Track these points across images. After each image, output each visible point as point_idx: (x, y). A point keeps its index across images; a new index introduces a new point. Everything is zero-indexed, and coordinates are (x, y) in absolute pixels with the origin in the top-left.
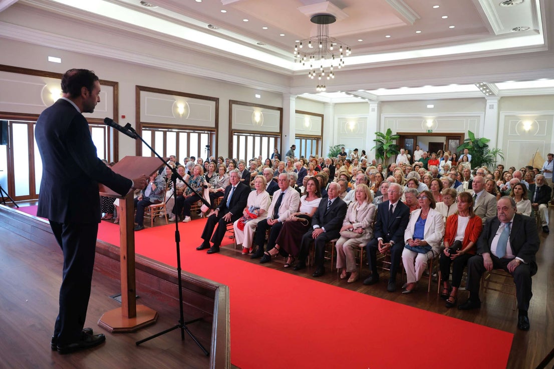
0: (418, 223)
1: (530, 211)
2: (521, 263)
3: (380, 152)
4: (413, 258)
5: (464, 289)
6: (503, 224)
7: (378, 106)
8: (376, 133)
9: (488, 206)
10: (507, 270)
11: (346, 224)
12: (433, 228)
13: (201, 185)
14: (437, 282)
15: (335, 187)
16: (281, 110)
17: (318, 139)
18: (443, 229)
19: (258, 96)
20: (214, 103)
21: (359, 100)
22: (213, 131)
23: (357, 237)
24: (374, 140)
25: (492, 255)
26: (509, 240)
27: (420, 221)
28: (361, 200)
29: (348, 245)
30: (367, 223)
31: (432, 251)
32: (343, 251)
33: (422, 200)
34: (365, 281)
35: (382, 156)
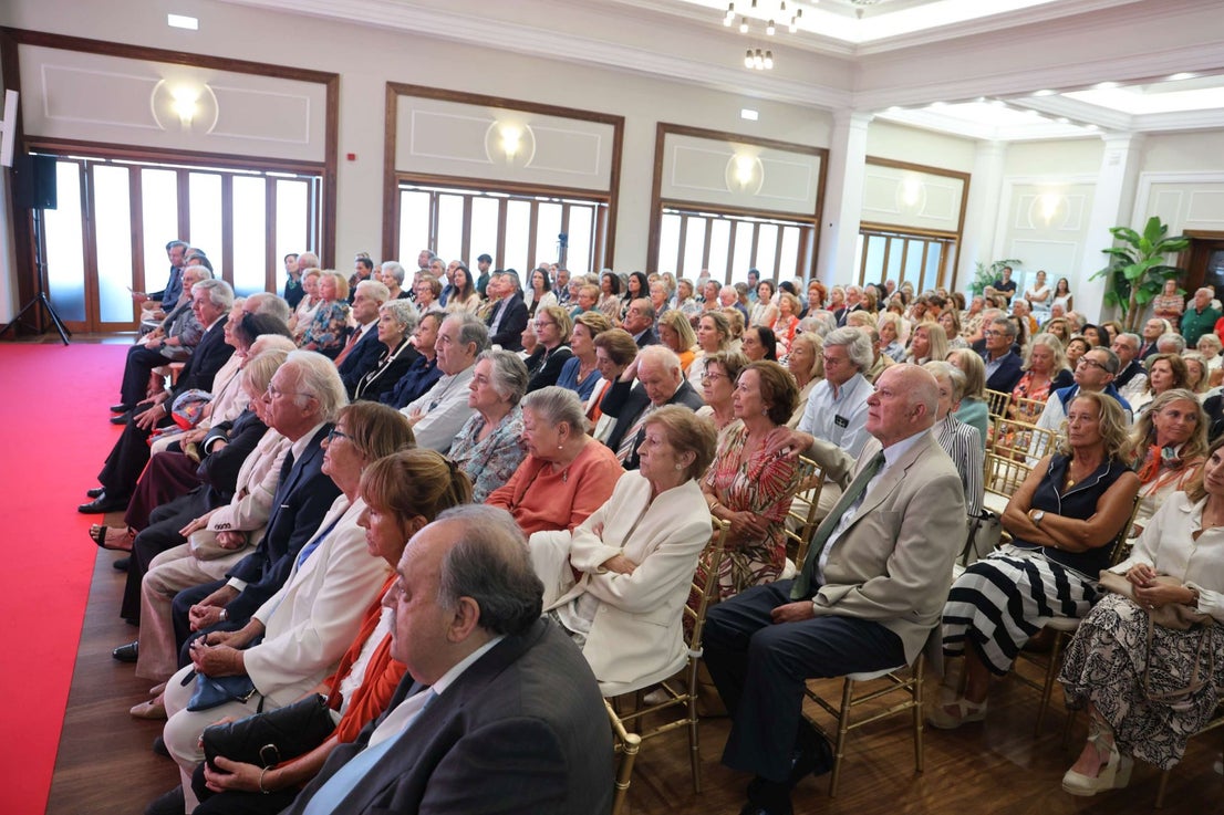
3: (1118, 287)
7: (1130, 149)
8: (1115, 231)
9: (906, 522)
16: (824, 154)
17: (949, 241)
19: (750, 115)
20: (609, 129)
21: (1063, 128)
22: (606, 201)
24: (1105, 251)
35: (1124, 297)
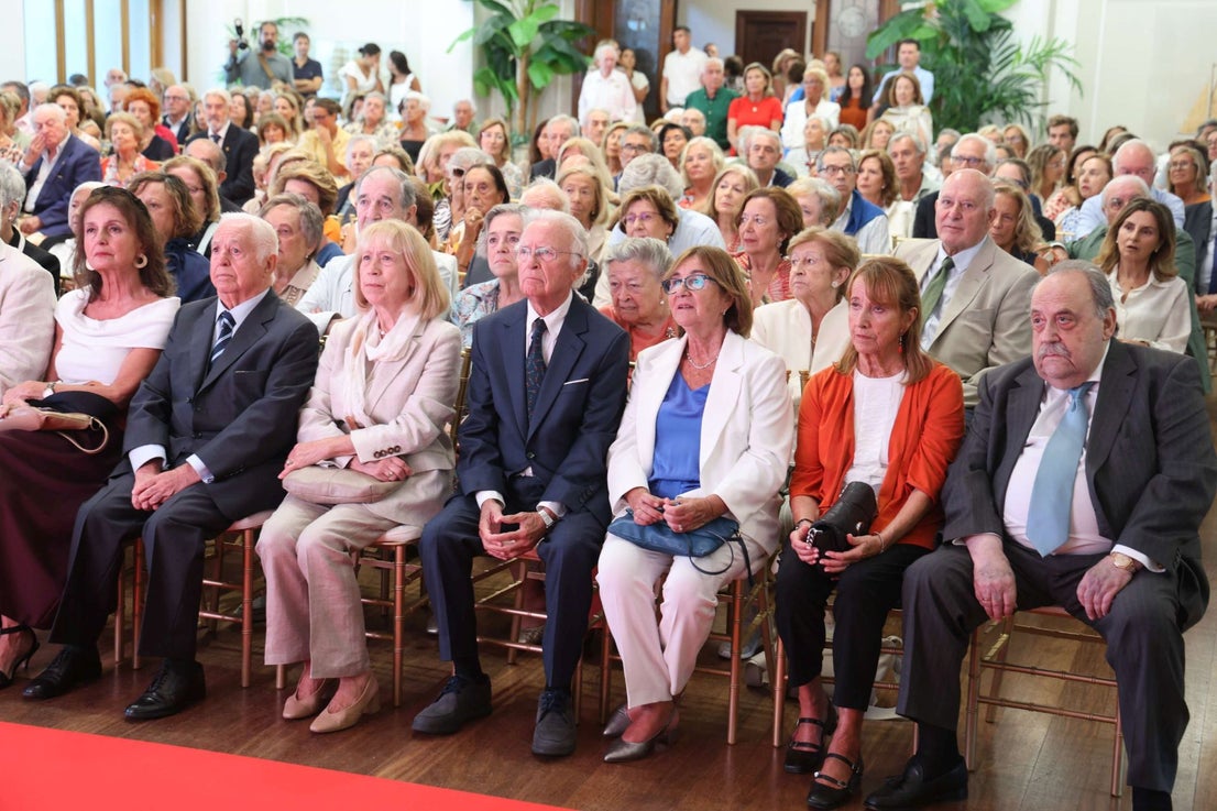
0: (670, 405)
1: (1186, 331)
2: (1137, 571)
5: (891, 714)
6: (1056, 394)
9: (1004, 316)
10: (1077, 610)
11: (314, 431)
12: (742, 427)
14: (765, 691)
15: (247, 243)
18: (789, 436)
23: (371, 497)
25: (1010, 545)
26: (1083, 467)
27: (678, 399)
28: (384, 302)
29: (327, 540)
30: (428, 426)
31: (740, 540)
32: (299, 575)
33: (687, 294)
34: (420, 720)
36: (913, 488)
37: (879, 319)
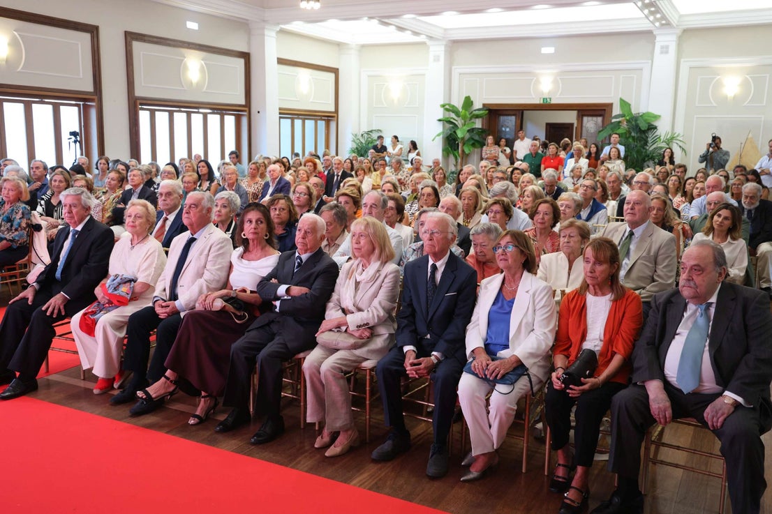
0: (495, 308)
2: (737, 405)
3: (451, 142)
4: (484, 398)
6: (691, 307)
7: (445, 51)
8: (443, 106)
9: (660, 258)
10: (704, 424)
11: (332, 314)
12: (530, 319)
13: (24, 225)
15: (314, 228)
16: (246, 56)
17: (329, 118)
18: (553, 323)
19: (192, 25)
21: (407, 37)
22: (89, 101)
23: (355, 347)
24: (440, 120)
25: (668, 386)
26: (707, 348)
27: (499, 304)
29: (334, 368)
30: (382, 313)
31: (528, 375)
32: (321, 382)
33: (504, 253)
34: (375, 454)
35: (455, 150)
36: (616, 353)
37: (599, 268)
